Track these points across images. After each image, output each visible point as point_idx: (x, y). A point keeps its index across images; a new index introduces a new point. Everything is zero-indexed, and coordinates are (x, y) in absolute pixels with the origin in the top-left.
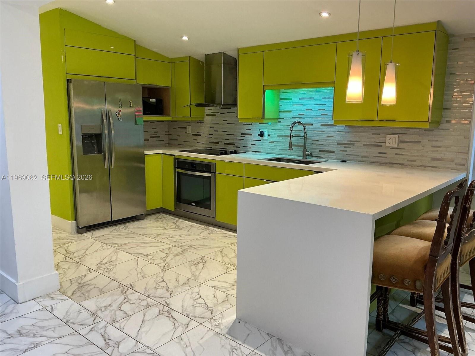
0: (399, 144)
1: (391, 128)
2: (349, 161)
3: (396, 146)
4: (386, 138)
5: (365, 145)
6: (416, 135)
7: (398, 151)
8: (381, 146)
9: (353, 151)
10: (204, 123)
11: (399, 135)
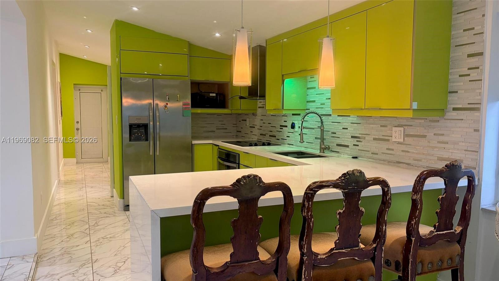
0: (405, 138)
1: (398, 119)
2: (361, 157)
3: (402, 140)
4: (392, 131)
5: (375, 139)
6: (421, 127)
7: (404, 148)
8: (388, 140)
9: (364, 145)
10: (256, 115)
11: (405, 127)
